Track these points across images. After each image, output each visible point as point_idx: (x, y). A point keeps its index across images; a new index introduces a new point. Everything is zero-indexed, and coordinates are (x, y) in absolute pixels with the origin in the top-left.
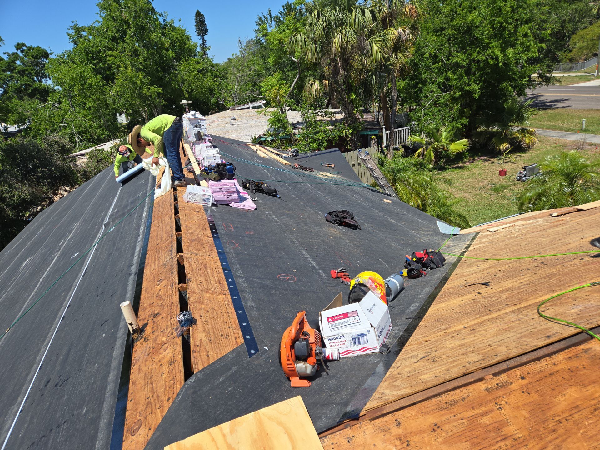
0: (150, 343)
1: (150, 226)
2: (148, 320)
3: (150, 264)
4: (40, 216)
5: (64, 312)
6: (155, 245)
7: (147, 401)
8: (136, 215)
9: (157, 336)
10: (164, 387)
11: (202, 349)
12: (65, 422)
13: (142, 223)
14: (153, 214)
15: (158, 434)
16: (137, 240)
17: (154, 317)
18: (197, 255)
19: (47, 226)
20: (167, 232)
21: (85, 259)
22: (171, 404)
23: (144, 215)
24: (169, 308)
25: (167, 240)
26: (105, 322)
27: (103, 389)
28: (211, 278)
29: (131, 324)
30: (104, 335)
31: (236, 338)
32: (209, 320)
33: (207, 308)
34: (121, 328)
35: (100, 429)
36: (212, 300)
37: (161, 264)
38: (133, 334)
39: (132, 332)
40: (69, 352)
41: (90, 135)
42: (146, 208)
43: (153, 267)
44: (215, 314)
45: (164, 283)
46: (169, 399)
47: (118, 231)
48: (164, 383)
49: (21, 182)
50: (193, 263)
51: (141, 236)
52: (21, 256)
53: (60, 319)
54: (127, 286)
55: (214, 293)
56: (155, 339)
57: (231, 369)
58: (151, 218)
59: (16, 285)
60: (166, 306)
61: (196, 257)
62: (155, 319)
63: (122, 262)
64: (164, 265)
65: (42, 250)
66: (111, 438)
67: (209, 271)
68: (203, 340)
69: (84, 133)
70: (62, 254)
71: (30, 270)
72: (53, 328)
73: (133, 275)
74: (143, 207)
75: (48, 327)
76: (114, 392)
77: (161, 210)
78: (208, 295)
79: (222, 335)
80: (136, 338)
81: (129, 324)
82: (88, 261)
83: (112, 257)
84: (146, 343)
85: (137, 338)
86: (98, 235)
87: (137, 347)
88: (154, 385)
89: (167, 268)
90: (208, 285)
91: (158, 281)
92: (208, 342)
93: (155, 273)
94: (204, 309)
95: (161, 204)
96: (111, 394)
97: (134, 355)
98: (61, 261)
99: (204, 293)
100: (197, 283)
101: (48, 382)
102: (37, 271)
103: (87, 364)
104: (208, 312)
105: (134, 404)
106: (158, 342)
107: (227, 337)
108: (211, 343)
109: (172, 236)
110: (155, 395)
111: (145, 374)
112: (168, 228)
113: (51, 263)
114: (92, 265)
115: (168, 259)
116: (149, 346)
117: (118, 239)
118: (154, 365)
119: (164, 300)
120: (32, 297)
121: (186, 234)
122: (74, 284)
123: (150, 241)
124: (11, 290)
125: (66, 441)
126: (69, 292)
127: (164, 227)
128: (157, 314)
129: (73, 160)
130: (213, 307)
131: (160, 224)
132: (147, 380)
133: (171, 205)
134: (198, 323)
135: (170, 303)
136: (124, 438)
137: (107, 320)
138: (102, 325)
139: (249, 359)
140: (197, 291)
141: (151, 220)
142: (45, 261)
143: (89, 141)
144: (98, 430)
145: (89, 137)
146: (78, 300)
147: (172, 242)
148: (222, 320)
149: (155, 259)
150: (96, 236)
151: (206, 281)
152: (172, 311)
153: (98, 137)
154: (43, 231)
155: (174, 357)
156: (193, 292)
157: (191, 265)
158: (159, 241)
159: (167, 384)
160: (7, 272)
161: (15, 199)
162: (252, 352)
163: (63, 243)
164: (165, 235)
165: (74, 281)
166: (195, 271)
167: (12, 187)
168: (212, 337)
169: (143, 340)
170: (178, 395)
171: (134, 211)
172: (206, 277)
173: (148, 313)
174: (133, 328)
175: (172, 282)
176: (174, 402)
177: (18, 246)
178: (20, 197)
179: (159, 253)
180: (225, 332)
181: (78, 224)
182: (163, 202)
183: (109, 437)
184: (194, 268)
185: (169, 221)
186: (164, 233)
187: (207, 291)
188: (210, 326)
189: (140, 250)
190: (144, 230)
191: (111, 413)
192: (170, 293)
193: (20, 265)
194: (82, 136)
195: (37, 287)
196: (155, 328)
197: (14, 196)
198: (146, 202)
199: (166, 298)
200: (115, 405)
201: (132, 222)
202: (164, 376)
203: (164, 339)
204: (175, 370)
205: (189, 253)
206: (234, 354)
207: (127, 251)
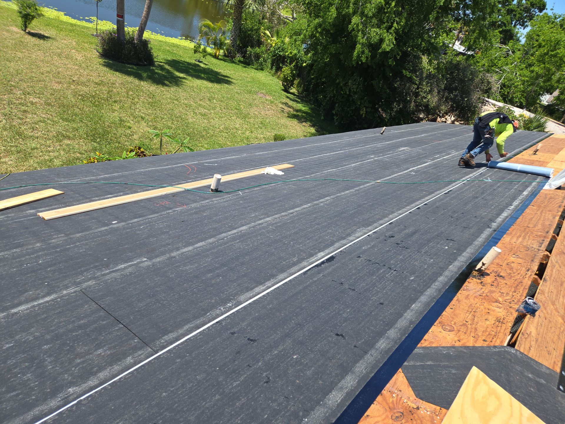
0: (486, 290)
1: (527, 206)
2: (491, 273)
3: (513, 235)
4: (427, 124)
5: (420, 204)
6: (525, 225)
7: (465, 322)
8: (515, 187)
9: (494, 291)
10: (485, 329)
11: (529, 339)
12: (395, 270)
13: (519, 198)
14: (535, 199)
15: (465, 351)
16: (508, 207)
17: (498, 275)
18: (560, 267)
19: (430, 136)
20: (543, 225)
21: (450, 184)
22: (485, 345)
23: (525, 193)
24: (516, 282)
25: (541, 232)
26: (451, 240)
27: (433, 279)
28: (561, 297)
29: (483, 264)
30: (447, 248)
31: (555, 362)
32: (543, 325)
33: (548, 316)
34: (463, 256)
35: (419, 300)
36: (553, 314)
37: (525, 244)
38: (476, 271)
39: (477, 269)
40: (413, 233)
41: (508, 93)
42: (529, 189)
43: (514, 240)
44: (549, 327)
45: (520, 261)
46: (484, 340)
47: (492, 186)
48: (485, 326)
49: (439, 92)
50: (554, 271)
51: (512, 207)
52: (402, 141)
53: (416, 207)
54: (482, 233)
55: (556, 310)
56: (491, 292)
57: (540, 378)
58: (531, 201)
59: (391, 158)
60: (515, 278)
61: (559, 268)
62: (498, 278)
63: (485, 212)
64: (528, 249)
65: (418, 149)
66: (425, 313)
67: (563, 290)
68: (532, 334)
69: (505, 87)
70: (434, 164)
71: (405, 156)
72: (408, 207)
73: (491, 230)
74: (527, 187)
75: (405, 204)
76: (440, 291)
77: (546, 202)
78: (552, 307)
79: (546, 348)
80: (474, 274)
81: (483, 263)
82: (453, 186)
83: (477, 200)
84: (482, 287)
85: (475, 276)
86: (471, 175)
87: (472, 281)
88: (476, 318)
89: (529, 252)
90: (556, 299)
91: (514, 254)
92: (535, 339)
93: (514, 246)
94: (544, 313)
95: (548, 197)
96: (436, 289)
97: (466, 284)
98: (432, 169)
99: (550, 302)
100: (549, 289)
101: (392, 237)
102: (410, 161)
103: (425, 253)
104: (546, 319)
105: (452, 312)
106: (493, 295)
107: (549, 353)
108: (536, 343)
109: (547, 232)
110: (474, 326)
111: (471, 305)
112: (547, 223)
113: (423, 164)
114: (456, 192)
115: (534, 246)
116: (483, 290)
117: (488, 192)
118: (482, 307)
119: (514, 273)
120: (400, 175)
121: (562, 243)
122: (436, 193)
123: (521, 217)
124: (387, 158)
125: (392, 281)
126: (429, 195)
127: (542, 219)
128: (501, 276)
129: (484, 103)
130: (551, 320)
131: (539, 213)
132: (471, 310)
133: (560, 207)
134: (535, 317)
135: (519, 280)
136: (435, 324)
137: (453, 241)
138: (447, 240)
139: (555, 388)
140: (546, 295)
141: (530, 203)
142: (418, 159)
143: (502, 96)
144: (418, 299)
145: (506, 93)
146: (435, 206)
147: (545, 237)
148: (552, 337)
149: (520, 236)
150: (470, 174)
151: (557, 295)
152: (518, 288)
153: (513, 98)
154: (425, 136)
155: (504, 319)
156: (543, 293)
157: (552, 271)
158: (531, 226)
159: (488, 330)
160: (389, 144)
161: (424, 100)
162: (561, 387)
163: (438, 158)
164: (540, 226)
165: (437, 191)
166: (552, 278)
167: (431, 92)
168: (540, 340)
169: (480, 281)
170: (495, 347)
171: (516, 183)
172: (558, 292)
173: (493, 269)
174: (481, 267)
175: (529, 267)
176: (489, 347)
177: (402, 132)
178: (428, 101)
179: (526, 235)
180: (551, 349)
181: (457, 153)
182: (551, 198)
183: (424, 311)
184: (554, 275)
185: (551, 218)
186: (540, 223)
187: (553, 304)
188: (542, 330)
189: (507, 217)
190: (518, 205)
191: (432, 300)
192: (523, 272)
193: (399, 147)
194: (501, 89)
195: (406, 171)
196: (495, 284)
197: (426, 98)
198: (533, 184)
199: (516, 274)
200: (437, 298)
201: (510, 189)
202: (488, 323)
203: (500, 299)
204: (501, 329)
205: (556, 260)
206: (548, 372)
207: (493, 207)
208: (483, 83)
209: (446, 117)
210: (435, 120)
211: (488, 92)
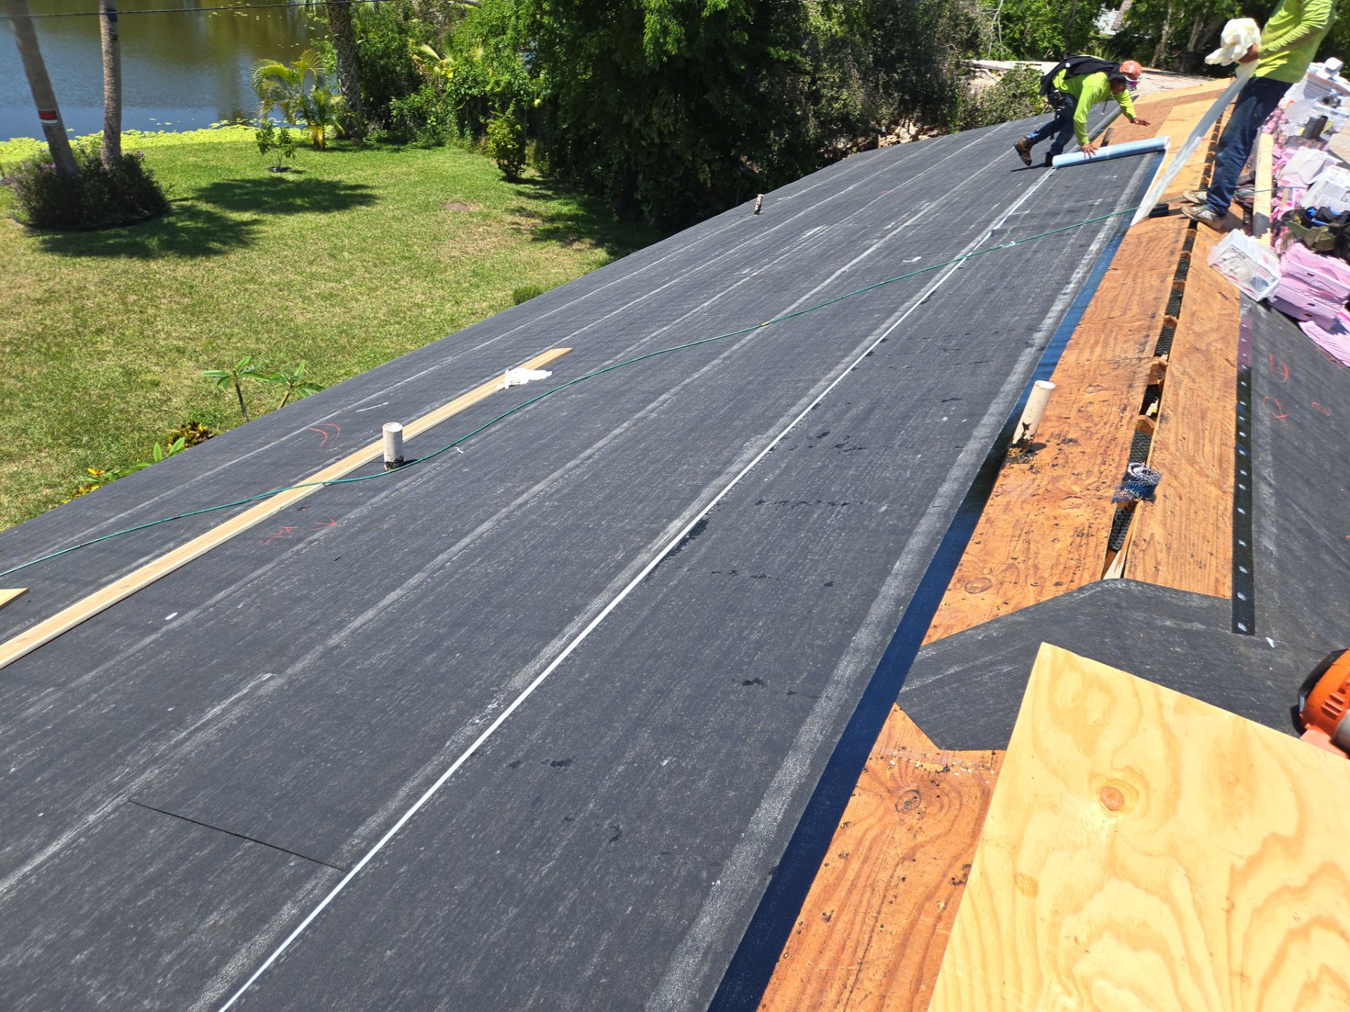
0: (1043, 480)
1: (1101, 276)
2: (1048, 441)
3: (1081, 346)
4: (856, 160)
5: (872, 343)
6: (1105, 317)
7: (1011, 561)
8: (1072, 241)
9: (1061, 477)
10: (1054, 561)
11: (1151, 551)
12: (845, 504)
13: (1083, 262)
14: (1118, 253)
15: (1022, 619)
16: (1062, 289)
17: (1064, 441)
18: (1194, 381)
19: (866, 184)
20: (1141, 303)
21: (933, 275)
22: (1062, 593)
23: (1094, 247)
24: (1103, 442)
25: (1139, 320)
26: (953, 399)
27: (928, 495)
28: (1207, 442)
29: (1026, 427)
30: (945, 419)
31: (1217, 580)
32: (1177, 513)
33: (1183, 492)
34: (984, 425)
35: (906, 549)
36: (1194, 483)
37: (1109, 357)
38: (1014, 446)
39: (1015, 442)
40: (870, 411)
41: (1022, 33)
42: (1101, 235)
43: (1086, 354)
44: (1192, 511)
45: (1104, 395)
46: (1057, 584)
47: (1020, 254)
48: (1055, 554)
49: (864, 77)
50: (1181, 393)
51: (1072, 286)
52: (806, 216)
53: (863, 352)
54: (1016, 362)
55: (1201, 473)
56: (1055, 480)
57: (1191, 621)
58: (1110, 260)
59: (788, 261)
60: (1099, 436)
61: (1191, 385)
62: (1064, 447)
63: (1015, 315)
64: (1116, 364)
65: (847, 223)
66: (925, 571)
67: (1208, 427)
68: (1157, 537)
69: (1011, 22)
70: (887, 247)
71: (819, 247)
72: (847, 359)
73: (1033, 350)
74: (1096, 232)
75: (838, 354)
76: (946, 514)
77: (1141, 253)
78: (1190, 469)
79: (1192, 556)
80: (1014, 455)
81: (1024, 424)
82: (937, 282)
83: (992, 296)
84: (1034, 476)
85: (1016, 458)
86: (972, 245)
87: (1011, 471)
88: (1032, 546)
89: (1121, 371)
90: (1196, 451)
91: (1091, 386)
92: (1164, 547)
93: (1087, 368)
94: (1175, 488)
95: (1144, 240)
96: (939, 514)
97: (1000, 481)
98: (884, 258)
99: (1183, 461)
100: (1176, 434)
101: (825, 434)
102: (832, 255)
103: (901, 446)
104: (1181, 498)
105: (982, 550)
106: (1060, 484)
107: (1201, 565)
108: (1169, 553)
109: (1153, 317)
110: (1030, 562)
111: (1018, 521)
112: (1150, 297)
113: (862, 253)
114: (945, 291)
115: (1130, 355)
116: (1037, 482)
117: (1016, 269)
118: (1041, 517)
119: (1096, 425)
120: (816, 293)
121: (1188, 329)
122: (902, 308)
123: (1092, 302)
124: (781, 263)
125: (842, 529)
126: (887, 317)
127: (1138, 292)
128: (1071, 440)
129: (970, 73)
130: (1192, 497)
131: (1129, 281)
132: (1019, 532)
133: (1172, 253)
134: (1156, 502)
135: (1110, 437)
136: (950, 586)
137: (957, 399)
138: (944, 401)
139: (1229, 632)
140: (1172, 449)
141: (1109, 264)
142: (851, 245)
143: (1009, 45)
144: (903, 548)
145: (1017, 36)
146: (904, 338)
147: (1149, 328)
148: (1202, 531)
149: (1097, 342)
150: (968, 243)
151: (1196, 442)
152: (1109, 453)
153: (1034, 42)
154: (856, 189)
155: (1090, 527)
156: (1164, 445)
157: (1176, 394)
158: (1116, 313)
159: (1062, 560)
160: (777, 232)
161: (836, 106)
162: (1241, 626)
163: (893, 229)
164: (1135, 309)
165: (903, 303)
166: (1180, 409)
167: (844, 83)
168: (1175, 546)
169: (1028, 466)
170: (1081, 589)
171: (1070, 231)
172: (1197, 434)
173: (1052, 430)
174: (1024, 435)
175: (1126, 401)
176: (1069, 594)
177: (804, 195)
178: (845, 105)
179: (1108, 336)
180: (1203, 555)
181: (933, 205)
182: (1151, 240)
183: (921, 569)
184: (1181, 404)
185: (1156, 283)
186: (1135, 302)
187: (1192, 461)
188: (1176, 524)
189: (1063, 311)
190: (1084, 278)
191: (933, 539)
192: (1114, 418)
193: (801, 231)
194: (1005, 27)
195: (828, 281)
196: (1060, 461)
197: (837, 99)
198: (1107, 223)
199: (1102, 424)
200: (944, 532)
201: (1060, 250)
202: (1058, 545)
203: (1076, 489)
204: (1087, 549)
205: (1181, 370)
206: (1205, 604)
207: (1030, 300)
208: (956, 25)
209: (897, 131)
210: (873, 145)
211: (972, 44)
